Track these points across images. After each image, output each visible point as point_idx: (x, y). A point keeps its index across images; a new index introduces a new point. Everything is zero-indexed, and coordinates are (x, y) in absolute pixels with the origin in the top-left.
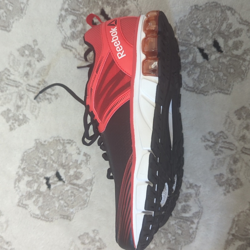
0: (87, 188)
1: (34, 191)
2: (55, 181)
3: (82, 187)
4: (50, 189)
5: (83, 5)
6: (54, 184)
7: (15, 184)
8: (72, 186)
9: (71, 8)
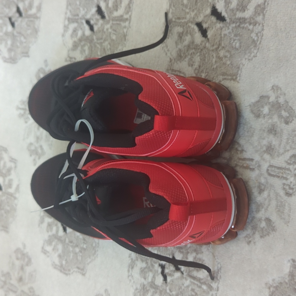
0: (212, 285)
1: (148, 283)
2: (171, 271)
3: (205, 283)
4: (166, 283)
5: (190, 8)
6: (171, 275)
7: (129, 271)
8: (192, 280)
9: (175, 17)
